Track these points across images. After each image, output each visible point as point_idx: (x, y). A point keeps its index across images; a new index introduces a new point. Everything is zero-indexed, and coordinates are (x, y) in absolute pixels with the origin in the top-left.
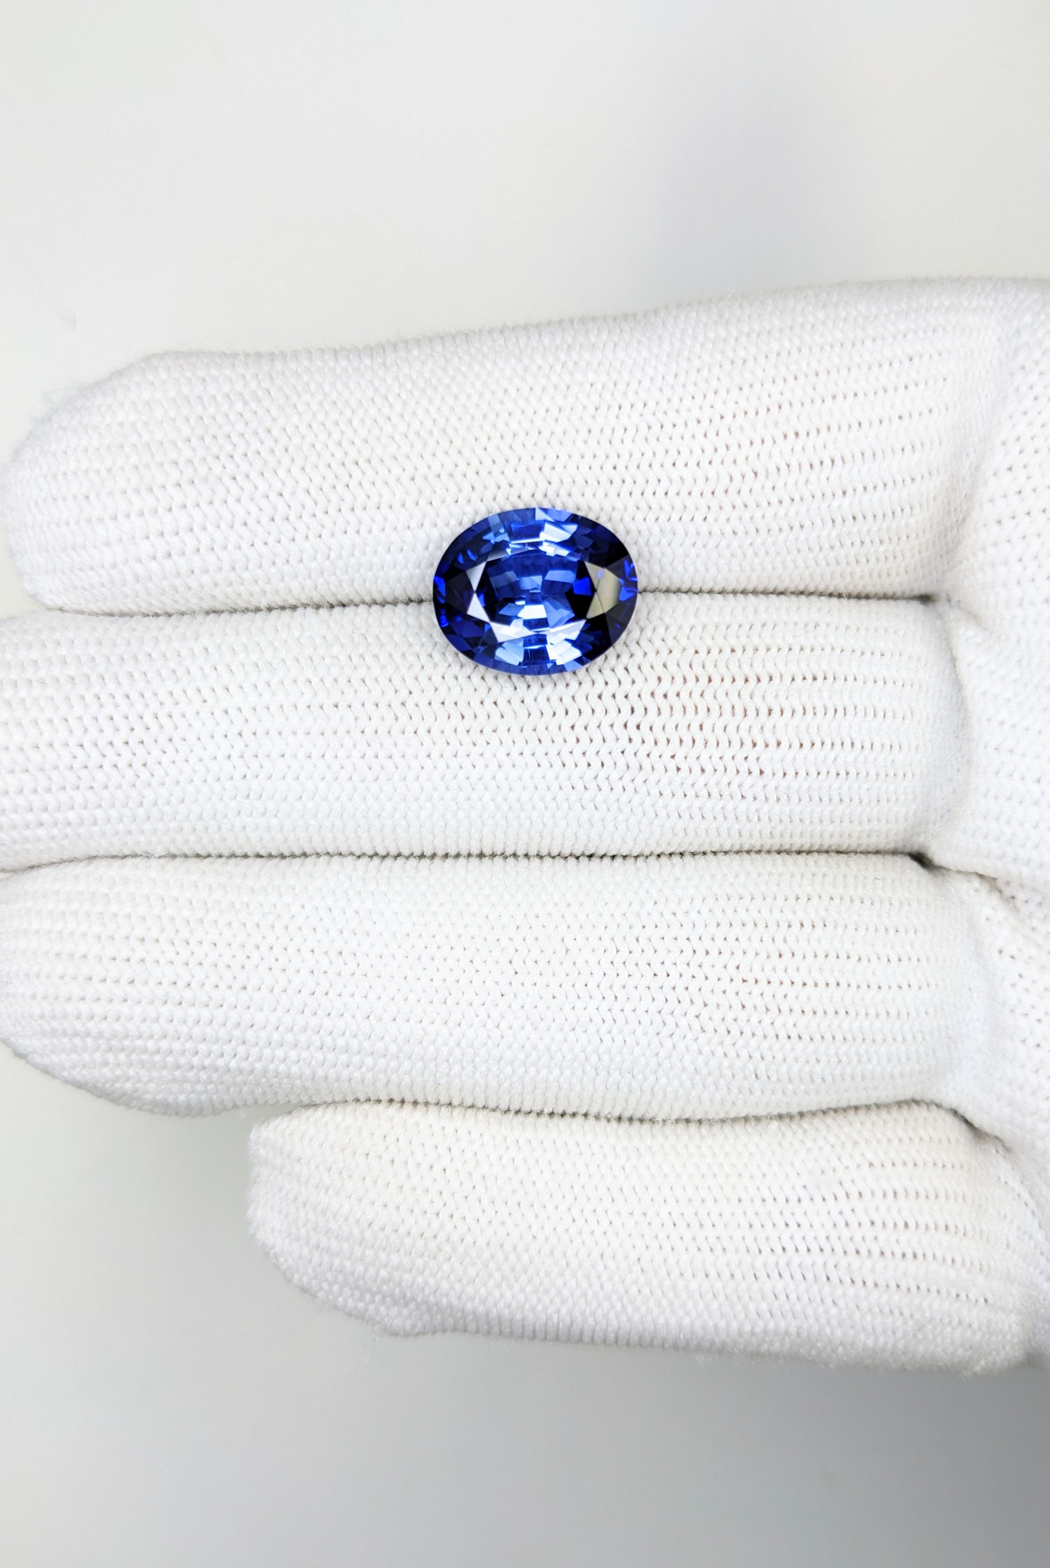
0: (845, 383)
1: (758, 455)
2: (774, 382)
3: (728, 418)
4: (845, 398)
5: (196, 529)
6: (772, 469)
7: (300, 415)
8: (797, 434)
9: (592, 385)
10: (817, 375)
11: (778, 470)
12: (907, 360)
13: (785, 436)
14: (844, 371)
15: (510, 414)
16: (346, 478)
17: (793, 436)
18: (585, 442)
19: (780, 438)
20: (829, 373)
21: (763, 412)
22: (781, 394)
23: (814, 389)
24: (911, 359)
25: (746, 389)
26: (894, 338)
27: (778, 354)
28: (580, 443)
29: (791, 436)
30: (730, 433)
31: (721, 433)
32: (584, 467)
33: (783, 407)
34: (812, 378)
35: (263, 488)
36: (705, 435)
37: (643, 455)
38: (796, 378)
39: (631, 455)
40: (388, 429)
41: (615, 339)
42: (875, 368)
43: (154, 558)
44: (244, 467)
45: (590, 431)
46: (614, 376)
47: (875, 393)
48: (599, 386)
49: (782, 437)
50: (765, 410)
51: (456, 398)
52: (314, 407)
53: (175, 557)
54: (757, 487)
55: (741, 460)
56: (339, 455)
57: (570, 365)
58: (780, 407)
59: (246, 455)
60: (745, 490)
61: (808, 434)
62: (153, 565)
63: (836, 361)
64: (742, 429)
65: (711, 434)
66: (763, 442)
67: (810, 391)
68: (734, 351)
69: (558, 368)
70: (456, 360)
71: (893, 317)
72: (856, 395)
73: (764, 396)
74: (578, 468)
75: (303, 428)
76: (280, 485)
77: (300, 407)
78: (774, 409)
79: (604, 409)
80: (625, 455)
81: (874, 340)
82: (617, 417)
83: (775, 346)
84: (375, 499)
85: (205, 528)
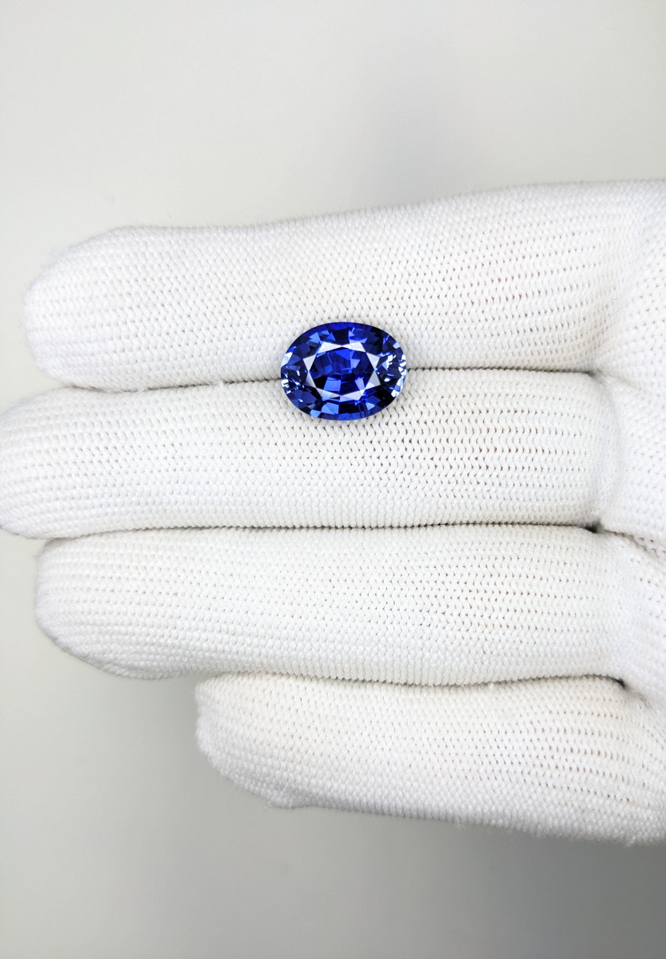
0: (531, 248)
1: (475, 292)
2: (487, 248)
3: (458, 270)
4: (531, 257)
5: (139, 335)
6: (483, 301)
7: (203, 267)
8: (499, 280)
9: (375, 250)
10: (514, 243)
11: (487, 301)
12: (571, 234)
13: (492, 281)
14: (531, 242)
15: (326, 269)
16: (227, 307)
17: (497, 281)
18: (370, 285)
19: (489, 282)
20: (521, 243)
21: (479, 266)
22: (492, 255)
23: (512, 252)
24: (574, 234)
25: (470, 252)
26: (564, 221)
27: (491, 232)
28: (367, 285)
29: (496, 281)
30: (459, 278)
31: (453, 279)
32: (369, 299)
33: (492, 264)
34: (511, 246)
35: (179, 312)
36: (444, 280)
37: (405, 291)
38: (501, 246)
39: (398, 291)
40: (254, 278)
41: (392, 222)
42: (551, 240)
43: (115, 352)
44: (169, 298)
45: (373, 278)
46: (390, 244)
47: (550, 255)
48: (380, 251)
49: (491, 281)
50: (481, 265)
51: (294, 260)
52: (211, 262)
53: (127, 352)
54: (473, 310)
55: (464, 295)
56: (224, 292)
57: (363, 239)
58: (490, 264)
59: (170, 291)
60: (466, 312)
61: (506, 280)
62: (115, 356)
63: (527, 235)
64: (466, 277)
65: (447, 279)
66: (478, 284)
67: (509, 253)
68: (464, 230)
69: (356, 241)
70: (296, 237)
71: (565, 208)
72: (537, 256)
73: (481, 257)
74: (365, 300)
75: (204, 276)
76: (189, 310)
77: (203, 262)
78: (487, 265)
79: (382, 264)
80: (394, 292)
81: (551, 222)
82: (391, 269)
83: (489, 227)
84: (245, 319)
85: (144, 335)
